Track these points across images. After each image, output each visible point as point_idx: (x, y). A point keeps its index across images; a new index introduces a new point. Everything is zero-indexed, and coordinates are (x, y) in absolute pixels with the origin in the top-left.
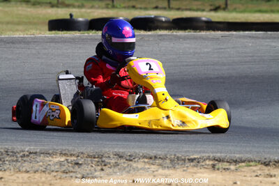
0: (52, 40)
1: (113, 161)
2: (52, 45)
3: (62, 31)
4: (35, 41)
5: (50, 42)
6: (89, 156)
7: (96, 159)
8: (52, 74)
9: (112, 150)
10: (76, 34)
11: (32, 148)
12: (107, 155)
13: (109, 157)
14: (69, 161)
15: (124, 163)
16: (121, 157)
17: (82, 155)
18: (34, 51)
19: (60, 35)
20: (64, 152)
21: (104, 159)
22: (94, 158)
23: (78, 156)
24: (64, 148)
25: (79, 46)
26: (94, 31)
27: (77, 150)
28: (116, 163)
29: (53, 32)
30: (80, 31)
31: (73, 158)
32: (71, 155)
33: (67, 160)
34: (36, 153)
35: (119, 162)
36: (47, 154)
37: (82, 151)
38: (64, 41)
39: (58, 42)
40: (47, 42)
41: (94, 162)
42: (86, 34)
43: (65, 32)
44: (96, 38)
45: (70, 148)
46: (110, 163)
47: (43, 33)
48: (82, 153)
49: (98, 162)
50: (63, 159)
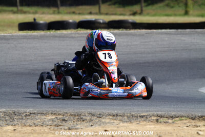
0: (24, 37)
1: (88, 118)
2: (25, 40)
3: (31, 30)
6: (71, 115)
8: (27, 61)
9: (86, 111)
11: (31, 110)
13: (85, 115)
15: (96, 119)
16: (93, 115)
17: (66, 115)
18: (12, 45)
20: (54, 113)
21: (82, 117)
22: (75, 116)
23: (64, 115)
26: (54, 31)
27: (63, 111)
28: (90, 119)
30: (43, 30)
31: (60, 117)
32: (59, 114)
33: (57, 118)
34: (34, 113)
35: (92, 118)
36: (42, 114)
37: (66, 111)
38: (34, 38)
39: (29, 39)
40: (21, 39)
42: (49, 33)
45: (58, 110)
46: (86, 119)
48: (66, 113)
49: (78, 118)
50: (54, 117)
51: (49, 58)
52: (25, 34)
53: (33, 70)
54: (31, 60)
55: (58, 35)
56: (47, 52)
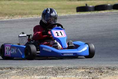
1: (106, 71)
2: (78, 18)
3: (82, 12)
4: (70, 17)
5: (77, 17)
6: (95, 69)
7: (98, 70)
8: (78, 31)
9: (105, 66)
10: (89, 13)
11: (70, 66)
12: (103, 68)
13: (104, 69)
14: (86, 71)
15: (111, 71)
16: (109, 69)
17: (92, 69)
18: (70, 22)
19: (82, 14)
20: (84, 68)
21: (102, 70)
22: (97, 69)
23: (90, 69)
24: (84, 66)
25: (90, 18)
26: (96, 11)
27: (90, 66)
28: (107, 71)
29: (79, 13)
30: (90, 11)
31: (88, 70)
32: (87, 69)
33: (85, 71)
34: (71, 68)
35: (108, 71)
36: (76, 68)
37: (92, 67)
38: (84, 16)
39: (81, 17)
40: (76, 17)
41: (97, 72)
42: (93, 13)
43: (84, 12)
44: (98, 14)
45: (87, 66)
46: (104, 72)
47: (74, 13)
48: (92, 68)
49: (99, 71)
50: (83, 71)
52: (78, 14)
53: (82, 37)
54: (81, 31)
55: (99, 14)
56: (91, 25)
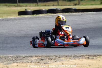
0: (21, 19)
1: (54, 58)
2: (21, 20)
3: (24, 15)
6: (45, 57)
9: (53, 54)
11: (26, 55)
13: (52, 57)
15: (58, 58)
16: (56, 56)
17: (43, 57)
18: (15, 23)
20: (37, 56)
21: (51, 57)
22: (47, 57)
23: (42, 57)
25: (31, 20)
26: (35, 15)
27: (41, 55)
31: (40, 58)
33: (38, 58)
34: (27, 57)
35: (56, 58)
36: (31, 57)
38: (26, 19)
39: (24, 19)
40: (19, 20)
41: (47, 59)
42: (33, 16)
46: (53, 59)
48: (43, 56)
49: (49, 58)
50: (37, 58)
51: (33, 28)
52: (21, 17)
54: (25, 30)
55: (38, 17)
56: (32, 26)
